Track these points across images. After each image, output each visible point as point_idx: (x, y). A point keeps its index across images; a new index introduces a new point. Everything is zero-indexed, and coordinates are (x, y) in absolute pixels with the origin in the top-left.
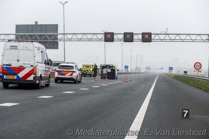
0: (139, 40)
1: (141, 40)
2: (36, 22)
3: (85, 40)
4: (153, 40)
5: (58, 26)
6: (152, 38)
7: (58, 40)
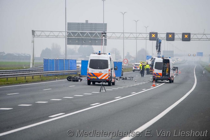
0: (180, 39)
1: (181, 39)
2: (87, 21)
3: (131, 38)
4: (191, 39)
5: (107, 25)
6: (191, 38)
7: (107, 38)
